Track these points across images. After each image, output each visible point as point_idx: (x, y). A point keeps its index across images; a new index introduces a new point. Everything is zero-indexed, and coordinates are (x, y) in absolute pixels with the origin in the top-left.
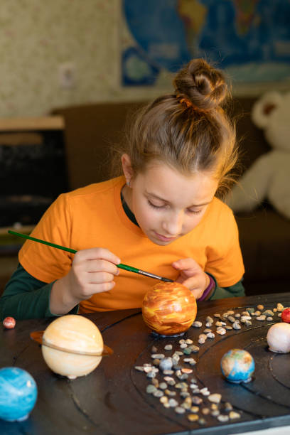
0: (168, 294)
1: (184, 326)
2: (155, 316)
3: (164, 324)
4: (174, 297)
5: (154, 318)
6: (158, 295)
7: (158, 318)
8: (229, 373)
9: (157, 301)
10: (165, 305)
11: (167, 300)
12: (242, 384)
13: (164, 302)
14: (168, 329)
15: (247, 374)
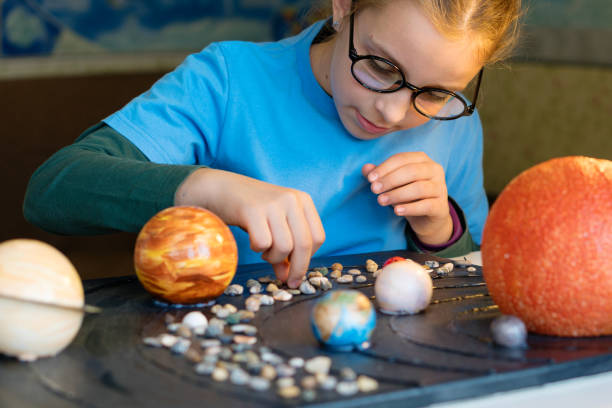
0: (187, 221)
1: (218, 284)
2: (163, 264)
3: (182, 279)
4: (198, 227)
5: (161, 267)
6: (168, 226)
7: (169, 267)
8: (332, 331)
9: (166, 236)
10: (181, 242)
11: (185, 233)
12: (356, 350)
13: (179, 237)
14: (188, 289)
15: (364, 332)
